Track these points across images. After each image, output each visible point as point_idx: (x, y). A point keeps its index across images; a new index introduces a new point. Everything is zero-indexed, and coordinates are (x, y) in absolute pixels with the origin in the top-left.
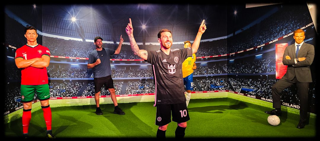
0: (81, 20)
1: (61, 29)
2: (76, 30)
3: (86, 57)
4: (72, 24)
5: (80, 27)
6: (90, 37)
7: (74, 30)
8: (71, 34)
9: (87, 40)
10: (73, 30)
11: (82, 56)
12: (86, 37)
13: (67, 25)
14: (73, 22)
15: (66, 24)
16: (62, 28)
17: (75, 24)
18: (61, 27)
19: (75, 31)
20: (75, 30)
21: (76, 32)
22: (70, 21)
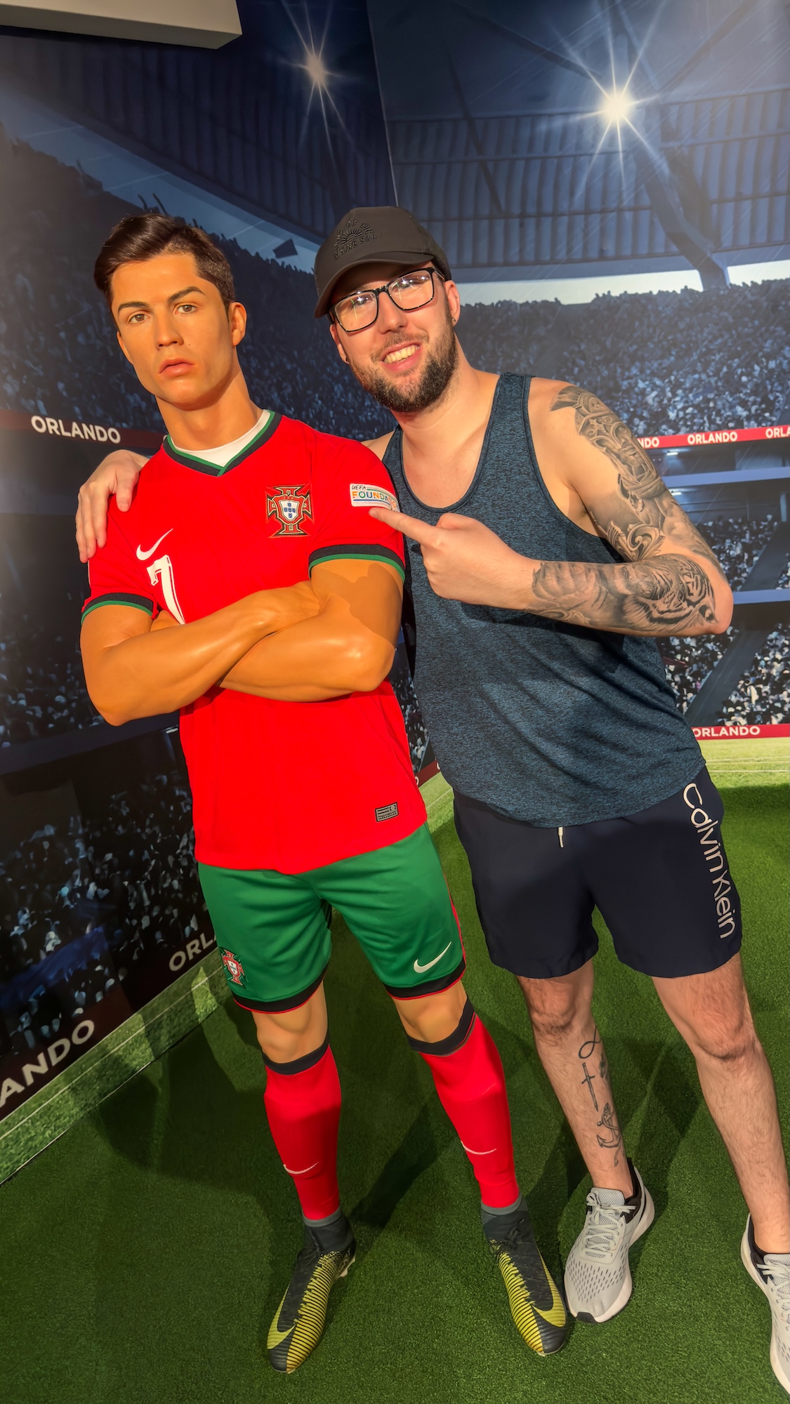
0: (676, 94)
1: (531, 223)
2: (646, 201)
3: (739, 424)
4: (609, 155)
5: (674, 163)
6: (762, 239)
7: (625, 203)
8: (610, 249)
9: (740, 275)
10: (620, 210)
11: (706, 416)
12: (727, 240)
13: (567, 171)
14: (612, 137)
15: (559, 169)
16: (531, 209)
17: (634, 149)
18: (523, 204)
19: (636, 209)
20: (637, 197)
21: (645, 216)
22: (588, 136)
